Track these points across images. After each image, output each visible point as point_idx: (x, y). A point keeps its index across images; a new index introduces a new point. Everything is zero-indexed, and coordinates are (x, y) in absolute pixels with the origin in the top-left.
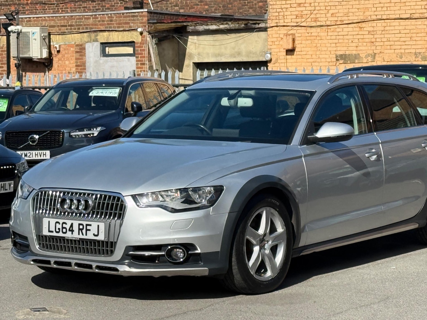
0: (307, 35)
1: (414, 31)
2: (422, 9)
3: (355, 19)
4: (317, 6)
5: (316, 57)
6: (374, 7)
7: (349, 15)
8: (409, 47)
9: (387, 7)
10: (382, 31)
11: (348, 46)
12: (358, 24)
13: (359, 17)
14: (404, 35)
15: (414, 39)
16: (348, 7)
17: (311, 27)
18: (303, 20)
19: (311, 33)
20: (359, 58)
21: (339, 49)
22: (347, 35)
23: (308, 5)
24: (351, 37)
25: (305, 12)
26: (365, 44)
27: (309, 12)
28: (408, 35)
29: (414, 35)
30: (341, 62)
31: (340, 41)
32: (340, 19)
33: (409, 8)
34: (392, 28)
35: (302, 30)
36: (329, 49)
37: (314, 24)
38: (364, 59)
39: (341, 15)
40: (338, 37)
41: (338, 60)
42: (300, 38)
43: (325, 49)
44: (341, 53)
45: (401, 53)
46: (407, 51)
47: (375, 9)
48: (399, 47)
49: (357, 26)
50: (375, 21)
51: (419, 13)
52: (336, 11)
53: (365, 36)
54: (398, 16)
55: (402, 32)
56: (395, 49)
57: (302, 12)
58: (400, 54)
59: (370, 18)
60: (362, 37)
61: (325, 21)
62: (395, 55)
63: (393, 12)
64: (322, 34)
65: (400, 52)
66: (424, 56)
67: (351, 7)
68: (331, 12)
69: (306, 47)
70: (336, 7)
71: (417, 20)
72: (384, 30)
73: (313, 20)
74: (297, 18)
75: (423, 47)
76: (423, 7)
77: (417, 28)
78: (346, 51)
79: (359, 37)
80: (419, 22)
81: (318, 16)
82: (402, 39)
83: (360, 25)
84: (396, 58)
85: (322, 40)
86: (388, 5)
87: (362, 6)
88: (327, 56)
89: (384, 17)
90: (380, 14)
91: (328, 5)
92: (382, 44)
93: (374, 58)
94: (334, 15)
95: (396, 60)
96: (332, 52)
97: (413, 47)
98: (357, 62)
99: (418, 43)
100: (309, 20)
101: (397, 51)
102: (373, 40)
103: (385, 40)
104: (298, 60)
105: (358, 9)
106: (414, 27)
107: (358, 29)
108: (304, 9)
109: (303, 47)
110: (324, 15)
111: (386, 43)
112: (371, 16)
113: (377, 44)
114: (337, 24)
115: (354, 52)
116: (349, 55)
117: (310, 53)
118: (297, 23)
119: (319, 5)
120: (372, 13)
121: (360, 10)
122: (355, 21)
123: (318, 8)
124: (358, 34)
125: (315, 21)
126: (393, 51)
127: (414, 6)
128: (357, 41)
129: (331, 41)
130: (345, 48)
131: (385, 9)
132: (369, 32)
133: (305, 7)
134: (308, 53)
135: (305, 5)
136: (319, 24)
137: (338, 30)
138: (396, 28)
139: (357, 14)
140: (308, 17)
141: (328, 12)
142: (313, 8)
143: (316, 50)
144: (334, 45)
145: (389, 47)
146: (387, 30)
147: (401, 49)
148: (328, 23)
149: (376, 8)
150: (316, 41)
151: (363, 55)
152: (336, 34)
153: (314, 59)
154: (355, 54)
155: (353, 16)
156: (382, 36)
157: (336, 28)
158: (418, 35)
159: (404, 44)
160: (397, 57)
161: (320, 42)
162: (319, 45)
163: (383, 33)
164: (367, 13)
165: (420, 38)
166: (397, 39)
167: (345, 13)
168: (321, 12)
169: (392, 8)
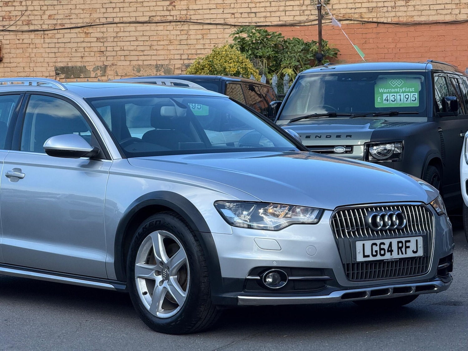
0: (18, 42)
1: (155, 38)
2: (163, 10)
3: (80, 22)
4: (30, 5)
5: (28, 70)
6: (103, 8)
7: (71, 17)
8: (149, 58)
9: (119, 8)
10: (114, 37)
11: (70, 56)
12: (83, 29)
13: (85, 20)
14: (141, 43)
15: (154, 48)
16: (70, 7)
17: (23, 32)
18: (12, 23)
19: (23, 40)
20: (85, 72)
21: (59, 59)
22: (69, 42)
23: (18, 4)
24: (75, 45)
25: (14, 13)
26: (92, 54)
27: (20, 13)
28: (147, 43)
29: (155, 43)
30: (63, 76)
31: (61, 50)
32: (59, 22)
33: (147, 9)
34: (127, 34)
35: (11, 36)
36: (47, 60)
37: (26, 28)
38: (92, 72)
39: (62, 17)
40: (57, 45)
41: (58, 74)
42: (8, 46)
43: (42, 60)
44: (62, 65)
45: (139, 65)
46: (145, 63)
47: (104, 10)
48: (136, 58)
49: (82, 31)
50: (105, 26)
51: (161, 16)
52: (54, 12)
53: (93, 45)
54: (133, 19)
55: (140, 39)
56: (130, 61)
57: (10, 13)
58: (137, 67)
59: (98, 21)
60: (89, 45)
61: (41, 25)
62: (131, 68)
63: (127, 15)
64: (37, 41)
65: (137, 64)
66: (167, 70)
67: (73, 7)
68: (48, 13)
69: (16, 58)
70: (55, 6)
71: (158, 24)
72: (117, 37)
73: (24, 23)
74: (4, 20)
75: (166, 58)
76: (165, 9)
77: (157, 35)
78: (69, 63)
79: (84, 45)
80: (161, 27)
81: (32, 18)
82: (139, 48)
83: (85, 30)
84: (133, 72)
85: (37, 49)
86: (121, 5)
87: (87, 6)
88: (44, 69)
89: (117, 20)
90: (111, 16)
91: (43, 4)
92: (114, 53)
93: (105, 72)
94: (53, 18)
95: (132, 74)
96: (51, 64)
97: (154, 57)
98: (82, 76)
99: (160, 52)
100: (20, 23)
101: (134, 63)
102: (103, 49)
103: (118, 49)
104: (6, 74)
105: (83, 10)
106: (154, 33)
107: (83, 35)
108: (13, 8)
109: (13, 58)
110: (39, 17)
111: (120, 53)
112: (99, 18)
113: (108, 54)
114: (56, 28)
115: (79, 64)
116: (73, 67)
117: (22, 65)
118: (4, 26)
119: (33, 4)
120: (101, 15)
121: (85, 12)
122: (79, 25)
123: (30, 8)
124: (83, 42)
125: (28, 24)
126: (128, 63)
127: (154, 6)
128: (82, 50)
129: (48, 50)
130: (67, 59)
131: (118, 10)
132: (97, 39)
133: (14, 6)
134: (18, 65)
135: (15, 4)
136: (32, 28)
137: (58, 36)
138: (132, 34)
139: (82, 16)
140: (18, 19)
141: (44, 13)
142: (24, 8)
143: (30, 61)
144: (53, 55)
145: (122, 58)
146: (120, 37)
147: (138, 60)
148: (45, 27)
149: (106, 8)
150: (30, 50)
151: (90, 68)
152: (55, 41)
153: (27, 73)
154: (80, 67)
155: (77, 18)
156: (115, 44)
157: (55, 34)
158: (159, 43)
159: (142, 54)
160: (134, 70)
161: (35, 51)
162: (33, 55)
163: (116, 40)
164: (95, 16)
165: (161, 47)
166: (132, 48)
167: (66, 15)
168: (35, 13)
169: (126, 9)
